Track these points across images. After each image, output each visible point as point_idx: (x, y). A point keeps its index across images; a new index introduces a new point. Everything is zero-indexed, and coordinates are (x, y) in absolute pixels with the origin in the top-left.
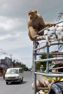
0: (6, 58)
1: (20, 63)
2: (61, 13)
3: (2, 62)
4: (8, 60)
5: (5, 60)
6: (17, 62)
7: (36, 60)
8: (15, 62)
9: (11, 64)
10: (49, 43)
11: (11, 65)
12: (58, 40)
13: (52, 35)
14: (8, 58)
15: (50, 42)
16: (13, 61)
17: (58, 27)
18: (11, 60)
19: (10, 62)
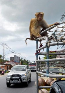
0: (15, 56)
1: (27, 60)
2: (63, 16)
3: (11, 60)
4: (16, 58)
5: (14, 58)
6: (24, 60)
7: (38, 59)
8: (23, 60)
9: (19, 61)
10: (48, 43)
11: (19, 63)
12: (57, 41)
13: (52, 35)
14: (17, 56)
15: (50, 43)
16: (20, 59)
17: (58, 28)
18: (19, 58)
19: (18, 59)
